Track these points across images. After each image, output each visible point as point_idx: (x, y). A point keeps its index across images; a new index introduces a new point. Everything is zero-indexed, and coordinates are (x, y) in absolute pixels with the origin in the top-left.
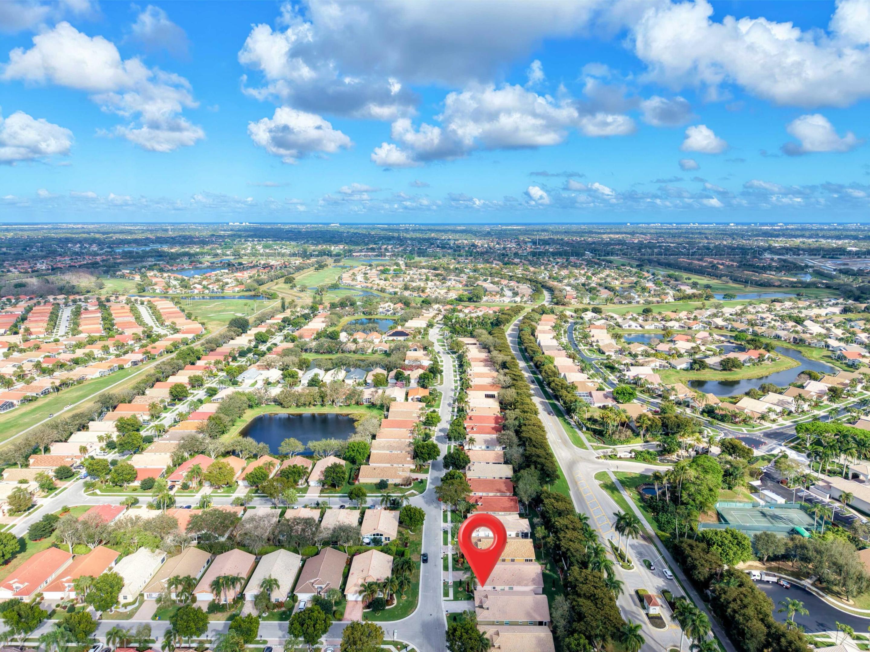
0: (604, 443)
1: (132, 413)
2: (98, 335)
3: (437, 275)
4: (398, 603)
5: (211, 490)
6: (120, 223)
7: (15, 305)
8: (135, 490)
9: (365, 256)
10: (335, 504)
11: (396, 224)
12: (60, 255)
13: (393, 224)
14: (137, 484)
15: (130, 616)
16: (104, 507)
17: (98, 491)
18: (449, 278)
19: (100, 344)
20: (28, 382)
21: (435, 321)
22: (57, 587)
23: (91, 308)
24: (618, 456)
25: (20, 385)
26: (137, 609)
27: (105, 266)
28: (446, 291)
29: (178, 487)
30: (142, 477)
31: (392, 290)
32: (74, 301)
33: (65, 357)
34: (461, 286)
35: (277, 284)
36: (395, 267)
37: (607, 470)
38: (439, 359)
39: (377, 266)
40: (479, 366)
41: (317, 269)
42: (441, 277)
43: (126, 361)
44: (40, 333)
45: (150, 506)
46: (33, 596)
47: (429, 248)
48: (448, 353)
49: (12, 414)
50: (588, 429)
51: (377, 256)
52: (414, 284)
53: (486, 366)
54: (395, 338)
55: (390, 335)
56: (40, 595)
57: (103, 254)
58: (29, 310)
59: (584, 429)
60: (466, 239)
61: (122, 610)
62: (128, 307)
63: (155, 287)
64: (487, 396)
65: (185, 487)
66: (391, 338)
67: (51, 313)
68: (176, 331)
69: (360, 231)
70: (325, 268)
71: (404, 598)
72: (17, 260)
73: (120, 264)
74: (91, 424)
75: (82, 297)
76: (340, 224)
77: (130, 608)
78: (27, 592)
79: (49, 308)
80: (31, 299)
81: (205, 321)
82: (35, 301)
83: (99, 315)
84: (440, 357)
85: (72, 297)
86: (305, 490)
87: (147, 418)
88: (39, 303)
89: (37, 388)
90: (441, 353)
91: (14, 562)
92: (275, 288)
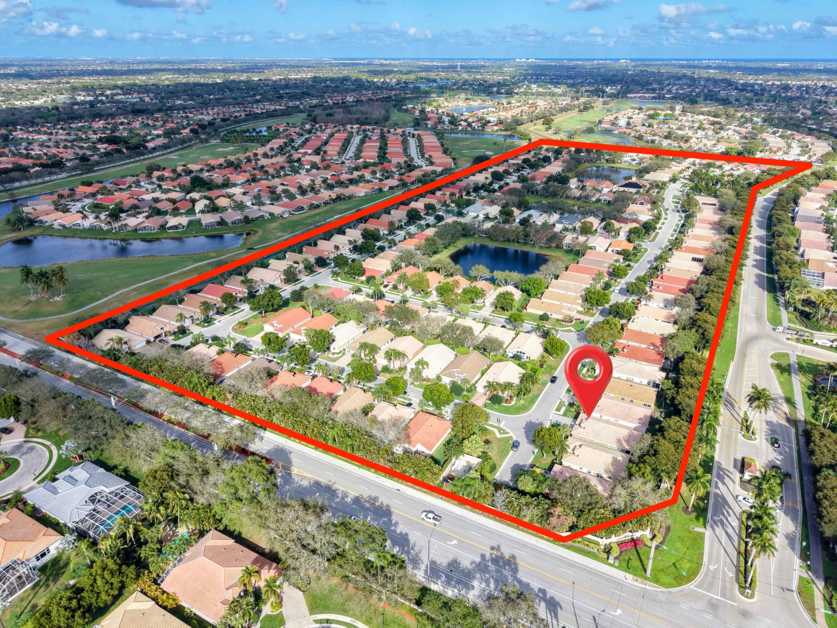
0: (807, 327)
1: (377, 227)
2: (372, 161)
3: (713, 123)
4: (515, 404)
5: (413, 293)
6: (420, 59)
7: (322, 131)
8: (362, 283)
9: (640, 97)
10: (499, 323)
11: (698, 60)
12: (366, 89)
13: (694, 60)
14: (363, 278)
15: (335, 360)
16: (338, 289)
17: (339, 279)
18: (727, 127)
19: (371, 168)
20: (316, 194)
21: (682, 175)
22: (298, 332)
23: (374, 138)
24: (814, 342)
25: (311, 195)
26: (340, 357)
27: (395, 100)
28: (714, 142)
29: (390, 286)
30: (368, 274)
31: (650, 138)
32: (364, 131)
33: (345, 177)
34: (738, 138)
35: (535, 124)
36: (669, 112)
37: (790, 352)
38: (664, 216)
39: (649, 109)
40: (704, 228)
41: (581, 111)
42: (718, 126)
43: (385, 185)
44: (334, 155)
45: (368, 295)
46: (284, 334)
47: (723, 90)
48: (678, 211)
49: (302, 216)
50: (795, 309)
51: (654, 98)
52: (680, 132)
53: (712, 229)
54: (626, 189)
55: (622, 186)
56: (289, 334)
57: (398, 89)
58: (332, 135)
59: (791, 309)
60: (779, 80)
61: (331, 356)
62: (401, 139)
63: (428, 122)
64: (694, 259)
65: (395, 287)
66: (622, 189)
67: (346, 140)
68: (432, 163)
69: (650, 69)
70: (591, 111)
71: (522, 402)
72: (334, 92)
73: (408, 98)
74: (348, 230)
75: (370, 128)
76: (631, 60)
77: (335, 356)
78: (281, 330)
79: (345, 135)
80: (335, 126)
81: (457, 156)
82: (337, 129)
83: (378, 144)
84: (666, 214)
85: (363, 127)
86: (480, 308)
87: (386, 232)
88: (339, 131)
89: (320, 198)
90: (670, 210)
91: (280, 311)
92: (532, 129)
